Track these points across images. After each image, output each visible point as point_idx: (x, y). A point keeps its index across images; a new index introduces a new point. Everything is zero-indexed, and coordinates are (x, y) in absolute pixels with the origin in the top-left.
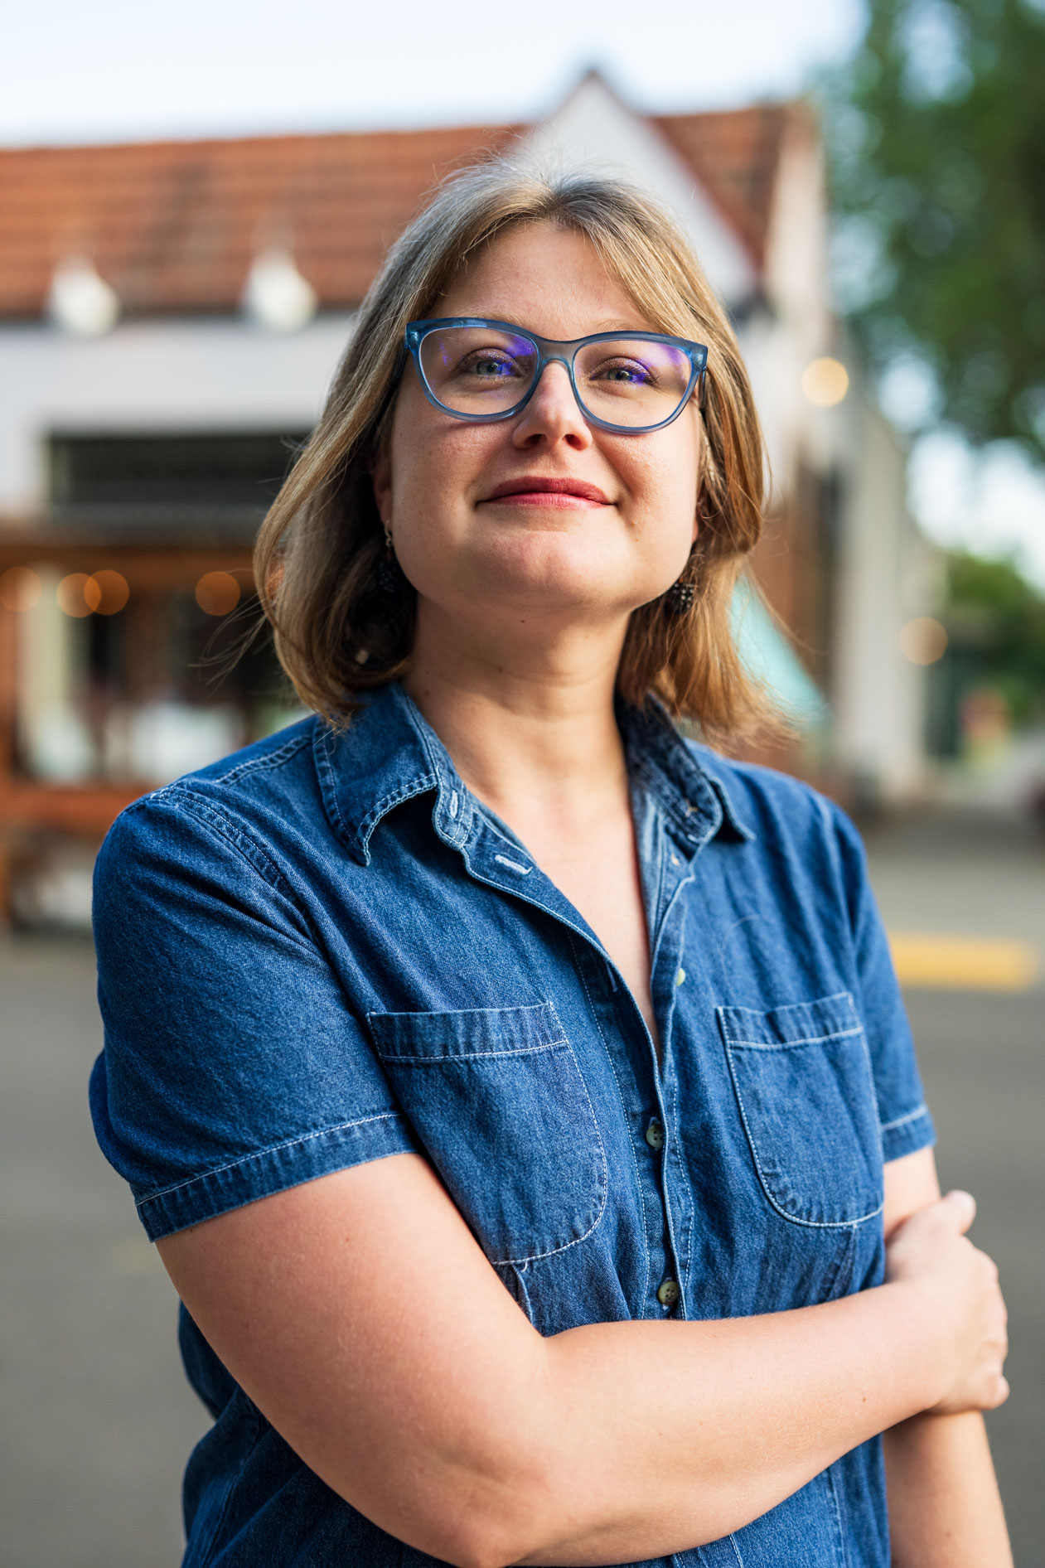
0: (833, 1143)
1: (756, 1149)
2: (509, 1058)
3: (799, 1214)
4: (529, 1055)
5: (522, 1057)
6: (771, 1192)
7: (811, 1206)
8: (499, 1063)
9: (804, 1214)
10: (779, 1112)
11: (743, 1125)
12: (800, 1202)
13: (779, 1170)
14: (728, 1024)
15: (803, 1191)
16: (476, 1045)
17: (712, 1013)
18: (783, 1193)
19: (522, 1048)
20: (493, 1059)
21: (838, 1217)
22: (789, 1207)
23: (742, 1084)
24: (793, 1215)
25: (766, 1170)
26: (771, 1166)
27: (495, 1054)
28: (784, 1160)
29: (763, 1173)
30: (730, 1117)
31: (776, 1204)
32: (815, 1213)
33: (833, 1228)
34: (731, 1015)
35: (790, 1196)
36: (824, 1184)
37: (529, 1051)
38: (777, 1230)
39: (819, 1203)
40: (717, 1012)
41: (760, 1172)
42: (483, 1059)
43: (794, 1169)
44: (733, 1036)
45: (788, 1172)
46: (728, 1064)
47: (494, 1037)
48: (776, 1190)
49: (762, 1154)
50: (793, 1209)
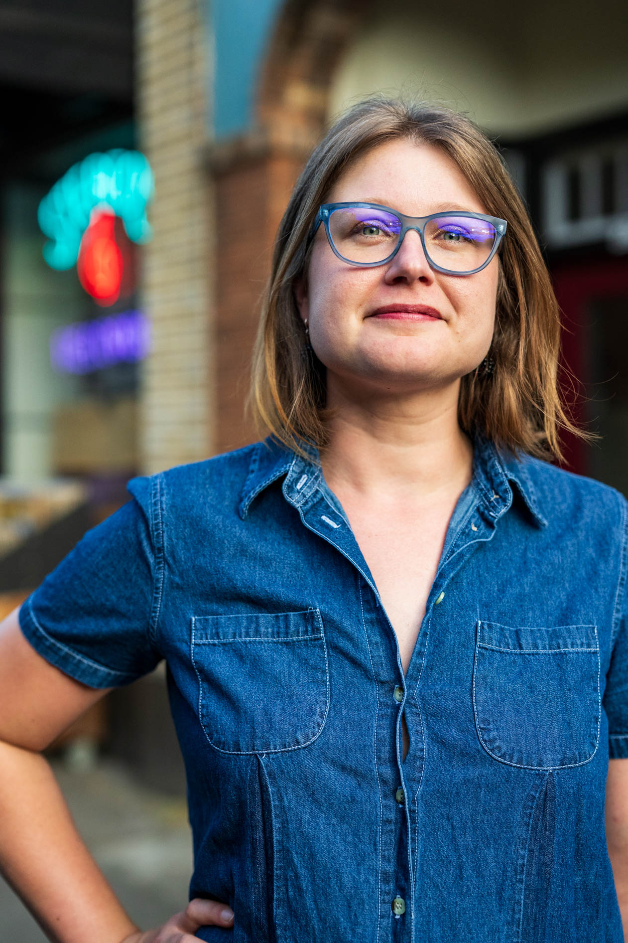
0: (539, 715)
1: (477, 711)
2: (275, 643)
3: (502, 756)
4: (289, 642)
5: (285, 643)
6: (483, 740)
7: (514, 753)
8: (266, 645)
9: (507, 757)
10: (500, 692)
11: (471, 695)
12: (504, 749)
13: (491, 726)
14: (482, 632)
15: (508, 742)
16: (251, 634)
17: (473, 624)
18: (491, 741)
19: (284, 637)
20: (262, 642)
21: (535, 763)
22: (496, 751)
23: (479, 670)
24: (499, 757)
25: (482, 726)
26: (486, 724)
27: (262, 639)
28: (496, 721)
29: (480, 728)
30: (464, 690)
31: (486, 748)
32: (515, 757)
33: (532, 770)
34: (486, 627)
35: (497, 744)
36: (526, 740)
37: (289, 639)
38: (487, 765)
39: (521, 752)
40: (477, 624)
41: (477, 726)
42: (255, 642)
43: (503, 727)
44: (483, 640)
45: (497, 729)
46: (474, 657)
47: (263, 629)
48: (488, 740)
49: (481, 715)
50: (499, 752)
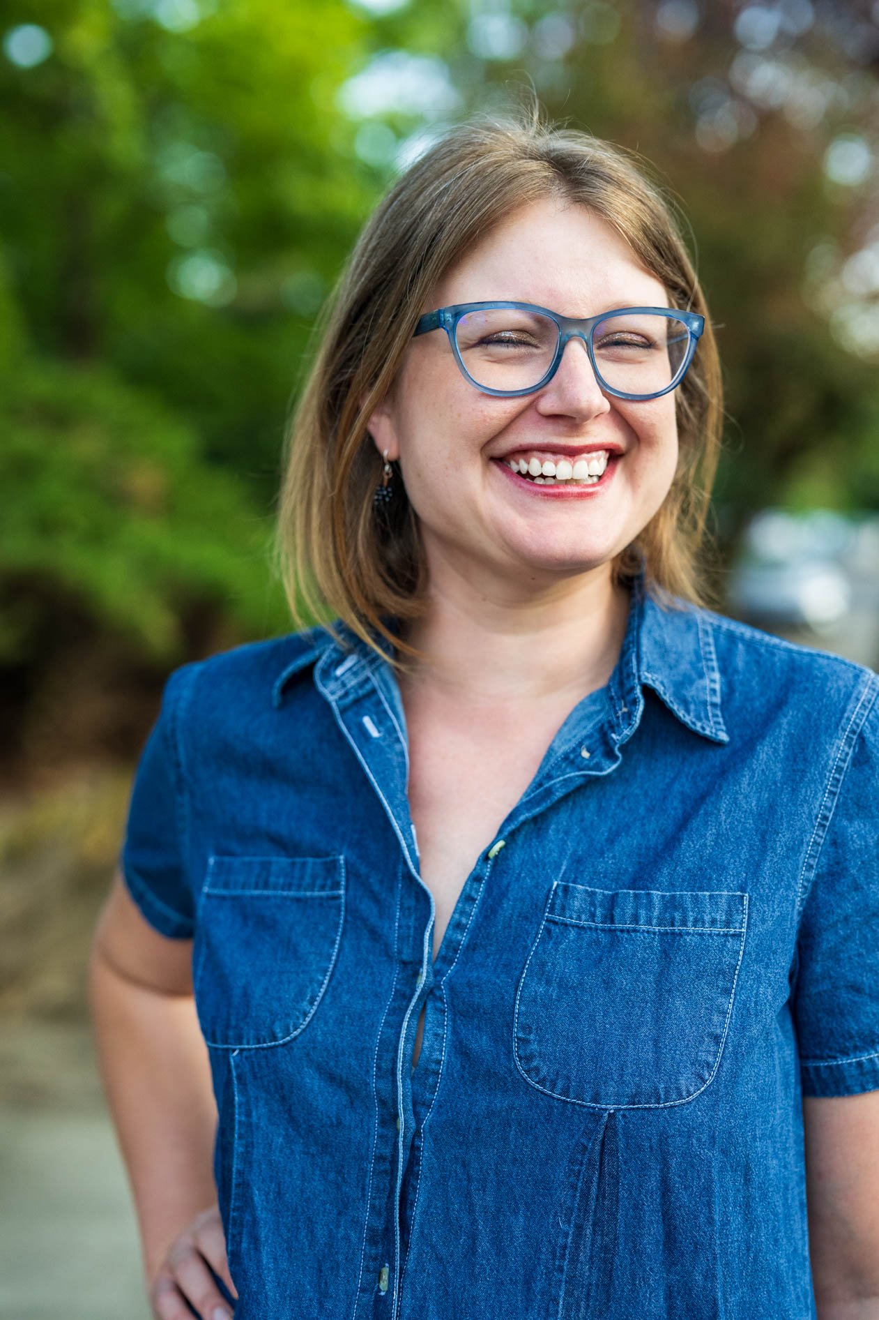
1: (519, 1014)
3: (540, 1083)
4: (301, 898)
5: (296, 898)
6: (519, 1056)
7: (557, 1079)
9: (548, 1083)
10: (560, 987)
11: (517, 989)
12: (544, 1071)
13: (532, 1037)
14: (553, 898)
15: (551, 1062)
18: (528, 1060)
21: (588, 1096)
22: (533, 1074)
23: (536, 953)
24: (536, 1083)
25: (520, 1035)
26: (527, 1032)
28: (541, 1029)
29: (517, 1037)
32: (560, 1085)
33: (583, 1106)
36: (578, 1061)
37: (302, 894)
38: (521, 1093)
39: (568, 1078)
40: (552, 886)
41: (515, 1035)
43: (548, 1040)
44: (552, 909)
45: (540, 1041)
46: (537, 933)
48: (523, 1055)
49: (522, 1019)
50: (537, 1076)
